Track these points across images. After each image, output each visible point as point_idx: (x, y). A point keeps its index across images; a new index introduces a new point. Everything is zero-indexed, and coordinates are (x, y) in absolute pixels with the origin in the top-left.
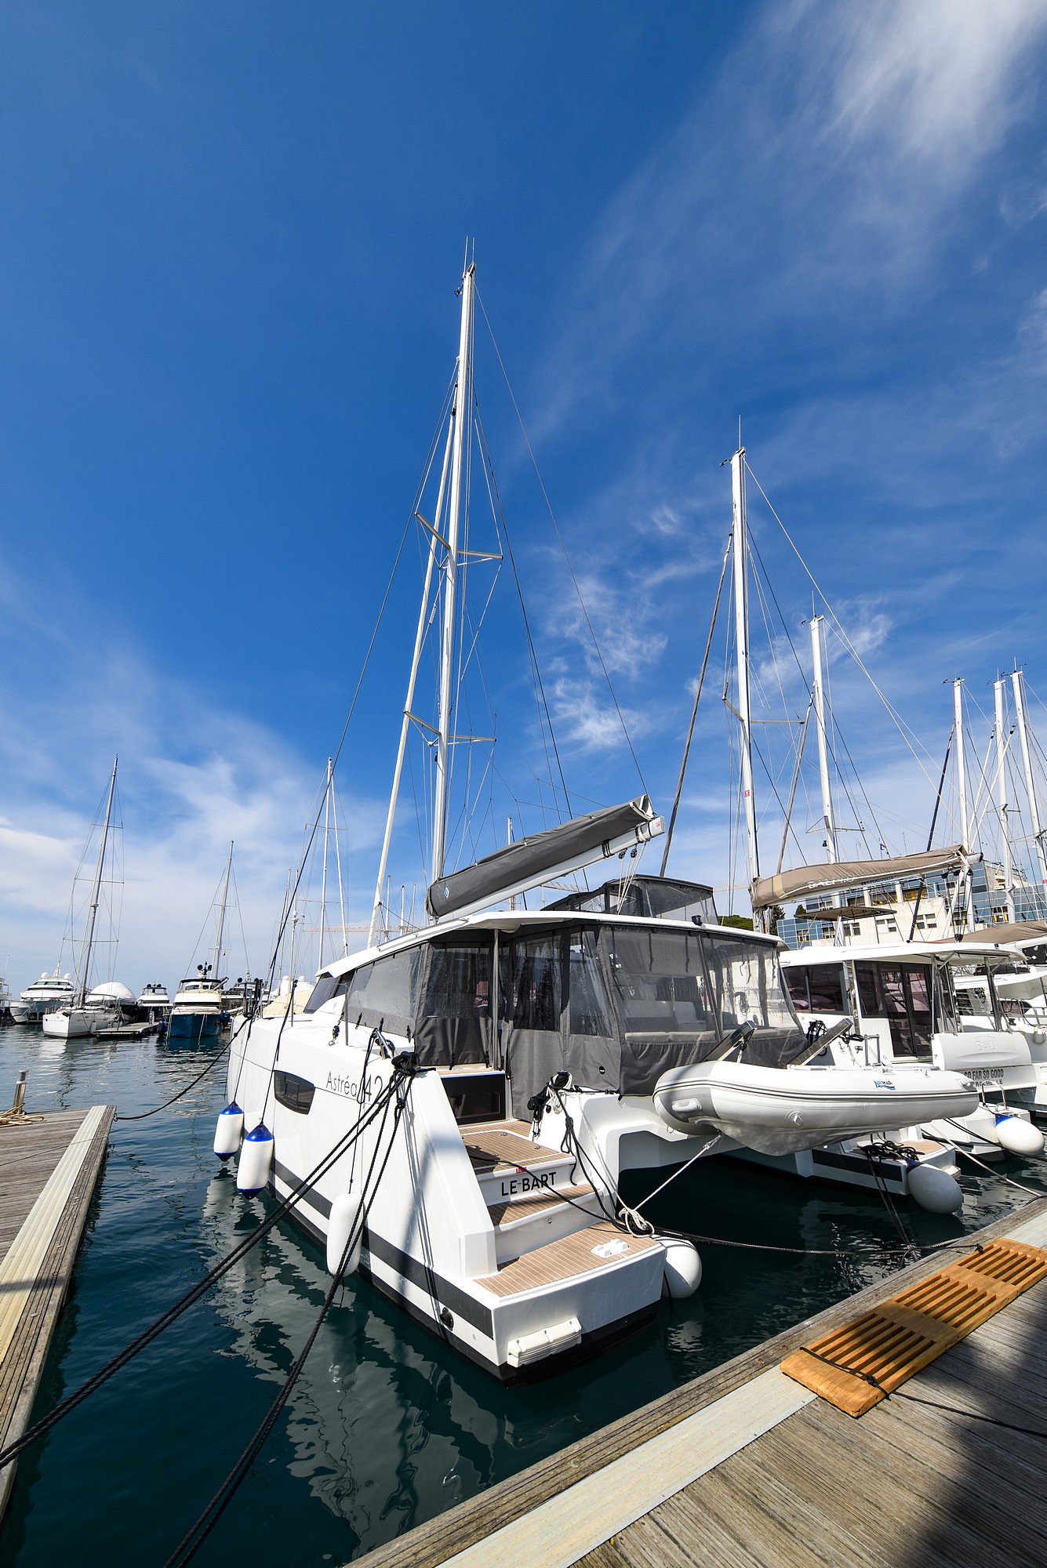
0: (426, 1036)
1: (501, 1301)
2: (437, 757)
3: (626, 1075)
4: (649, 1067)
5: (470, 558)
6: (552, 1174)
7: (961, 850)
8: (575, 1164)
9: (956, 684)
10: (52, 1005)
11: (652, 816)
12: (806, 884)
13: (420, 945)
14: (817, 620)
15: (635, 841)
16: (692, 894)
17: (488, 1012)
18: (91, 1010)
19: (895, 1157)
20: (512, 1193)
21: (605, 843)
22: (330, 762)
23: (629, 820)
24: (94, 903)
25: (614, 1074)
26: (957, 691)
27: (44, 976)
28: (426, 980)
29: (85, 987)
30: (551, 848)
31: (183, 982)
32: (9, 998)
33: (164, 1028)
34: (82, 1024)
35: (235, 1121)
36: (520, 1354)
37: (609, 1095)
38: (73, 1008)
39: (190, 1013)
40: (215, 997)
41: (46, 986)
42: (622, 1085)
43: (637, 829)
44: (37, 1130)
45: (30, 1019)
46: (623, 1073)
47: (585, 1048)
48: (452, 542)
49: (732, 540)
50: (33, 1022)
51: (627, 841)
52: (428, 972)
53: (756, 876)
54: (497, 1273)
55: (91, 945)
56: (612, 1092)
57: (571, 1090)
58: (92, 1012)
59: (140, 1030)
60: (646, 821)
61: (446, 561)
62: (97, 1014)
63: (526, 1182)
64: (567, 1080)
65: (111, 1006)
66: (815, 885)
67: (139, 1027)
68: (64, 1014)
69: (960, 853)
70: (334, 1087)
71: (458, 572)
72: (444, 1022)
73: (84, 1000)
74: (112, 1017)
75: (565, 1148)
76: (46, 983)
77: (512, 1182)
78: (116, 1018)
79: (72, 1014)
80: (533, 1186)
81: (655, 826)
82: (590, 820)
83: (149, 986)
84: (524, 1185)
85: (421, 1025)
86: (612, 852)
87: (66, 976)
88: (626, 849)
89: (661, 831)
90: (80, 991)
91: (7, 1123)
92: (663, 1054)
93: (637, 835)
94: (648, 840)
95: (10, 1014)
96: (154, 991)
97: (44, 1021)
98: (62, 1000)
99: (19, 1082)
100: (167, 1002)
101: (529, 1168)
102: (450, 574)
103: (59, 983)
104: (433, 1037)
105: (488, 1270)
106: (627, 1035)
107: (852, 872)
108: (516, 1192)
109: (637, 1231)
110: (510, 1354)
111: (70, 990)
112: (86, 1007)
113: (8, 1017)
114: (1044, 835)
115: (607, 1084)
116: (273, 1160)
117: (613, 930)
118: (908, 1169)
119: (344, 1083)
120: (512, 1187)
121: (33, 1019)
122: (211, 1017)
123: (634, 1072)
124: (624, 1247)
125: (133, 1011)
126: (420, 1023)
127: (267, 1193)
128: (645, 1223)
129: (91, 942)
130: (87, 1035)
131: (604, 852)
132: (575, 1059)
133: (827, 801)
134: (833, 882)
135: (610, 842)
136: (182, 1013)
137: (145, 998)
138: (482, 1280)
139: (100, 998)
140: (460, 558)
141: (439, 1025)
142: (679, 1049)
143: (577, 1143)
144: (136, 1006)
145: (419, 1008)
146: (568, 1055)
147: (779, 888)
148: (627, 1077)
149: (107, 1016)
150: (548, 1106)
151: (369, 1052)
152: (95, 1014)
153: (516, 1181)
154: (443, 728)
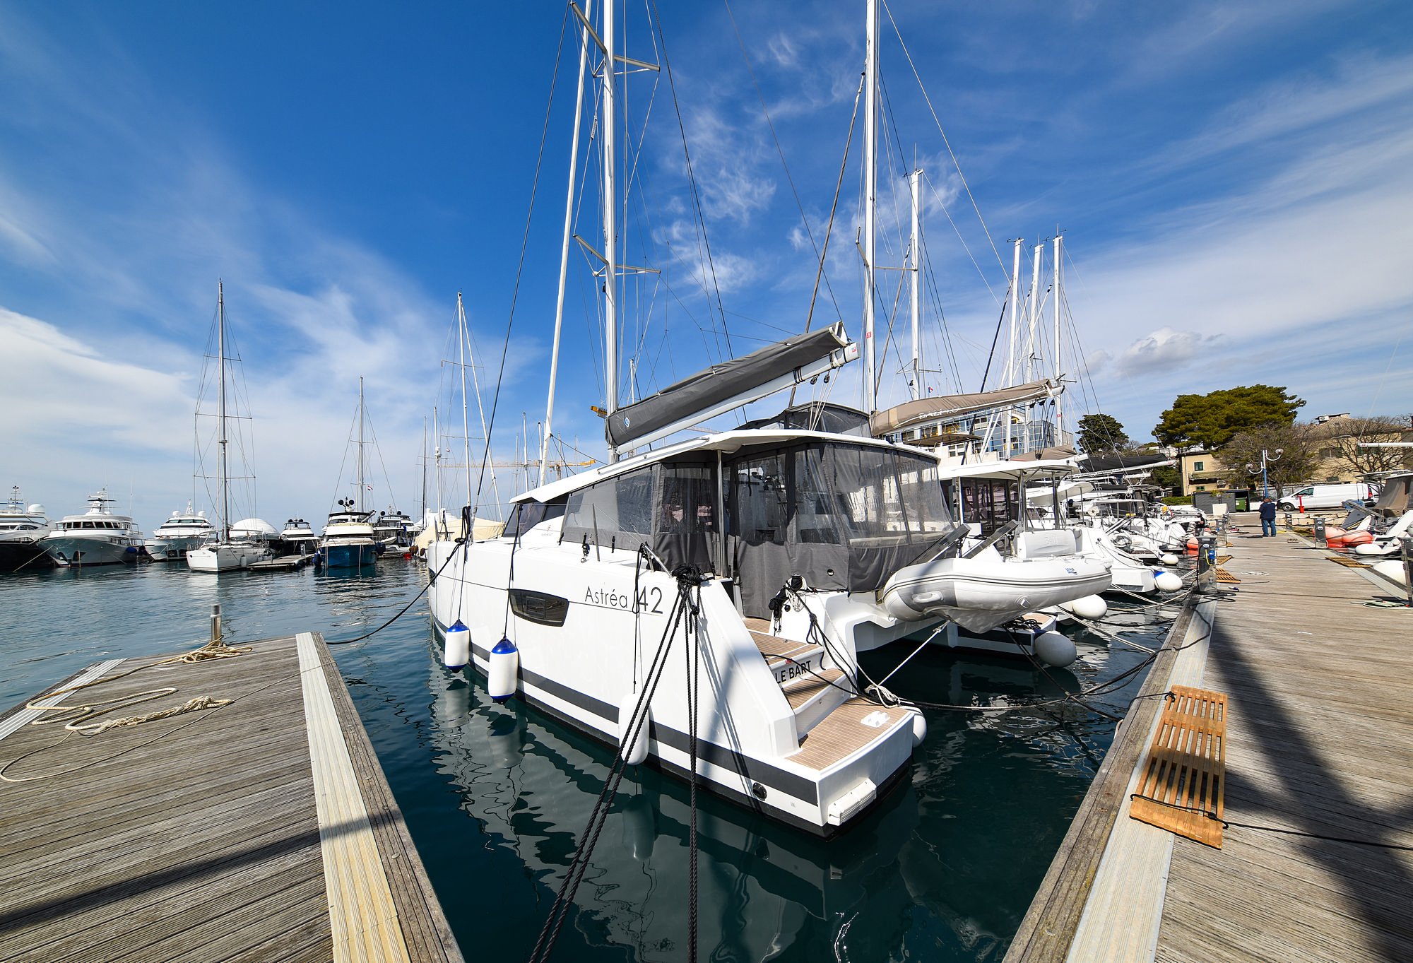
0: (664, 550)
1: (821, 774)
2: (604, 287)
3: (853, 575)
4: (867, 568)
5: (630, 67)
6: (808, 662)
7: (1047, 383)
8: (823, 653)
9: (1017, 243)
10: (194, 542)
11: (847, 342)
12: (918, 415)
13: (651, 466)
14: (917, 173)
15: (829, 366)
16: (859, 419)
17: (715, 528)
18: (238, 545)
19: (1024, 627)
20: (783, 681)
21: (797, 369)
22: (459, 298)
23: (825, 346)
24: (222, 439)
25: (842, 576)
26: (1017, 249)
27: (175, 515)
28: (661, 499)
29: (227, 524)
30: (742, 376)
31: (331, 515)
32: (140, 536)
33: (320, 559)
34: (232, 558)
35: (462, 637)
36: (841, 814)
37: (841, 593)
38: (219, 543)
39: (346, 545)
40: (367, 529)
41: (180, 524)
42: (850, 584)
43: (831, 355)
44: (252, 661)
45: (169, 556)
46: (851, 574)
47: (812, 554)
48: (608, 43)
49: (865, 79)
50: (175, 557)
51: (821, 367)
52: (662, 491)
53: (873, 409)
54: (800, 750)
55: (226, 482)
56: (842, 591)
57: (807, 591)
58: (239, 547)
59: (296, 562)
60: (841, 346)
61: (602, 67)
62: (246, 548)
63: (791, 671)
64: (801, 583)
65: (258, 541)
66: (925, 416)
67: (295, 560)
68: (210, 550)
69: (1047, 386)
70: (595, 600)
71: (617, 82)
72: (678, 537)
73: (228, 535)
74: (261, 551)
75: (811, 639)
76: (180, 521)
77: (782, 672)
78: (265, 552)
79: (218, 549)
80: (797, 673)
81: (850, 352)
82: (785, 347)
83: (291, 521)
84: (790, 673)
85: (658, 541)
86: (803, 378)
87: (200, 514)
88: (819, 375)
89: (857, 356)
90: (220, 527)
91: (214, 656)
92: (876, 556)
93: (831, 360)
94: (842, 366)
95: (146, 553)
96: (296, 526)
97: (188, 558)
98: (201, 537)
99: (214, 616)
100: (312, 535)
101: (794, 658)
102: (607, 83)
103: (194, 521)
104: (670, 551)
105: (793, 749)
106: (851, 541)
107: (958, 404)
108: (785, 680)
109: (889, 703)
110: (830, 815)
111: (208, 527)
112: (232, 543)
113: (144, 556)
114: (1062, 379)
115: (834, 584)
116: (520, 669)
117: (835, 447)
118: (1036, 636)
119: (609, 597)
120: (782, 676)
121: (173, 556)
122: (367, 547)
123: (858, 573)
124: (886, 717)
125: (280, 546)
126: (658, 540)
127: (517, 699)
128: (893, 695)
129: (226, 478)
130: (240, 569)
131: (795, 378)
132: (802, 564)
133: (915, 346)
134: (940, 413)
135: (802, 369)
136: (337, 545)
137: (288, 532)
138: (792, 757)
139: (244, 534)
140: (618, 65)
141: (674, 540)
142: (885, 552)
143: (823, 636)
144: (281, 540)
145: (656, 525)
146: (796, 561)
147: (894, 419)
148: (854, 577)
149: (256, 550)
150: (787, 606)
151: (638, 566)
152: (243, 548)
153: (784, 671)
154: (609, 256)
